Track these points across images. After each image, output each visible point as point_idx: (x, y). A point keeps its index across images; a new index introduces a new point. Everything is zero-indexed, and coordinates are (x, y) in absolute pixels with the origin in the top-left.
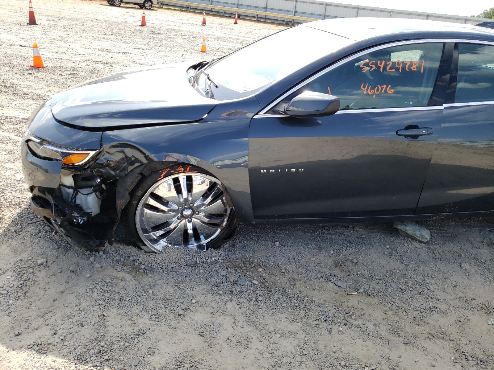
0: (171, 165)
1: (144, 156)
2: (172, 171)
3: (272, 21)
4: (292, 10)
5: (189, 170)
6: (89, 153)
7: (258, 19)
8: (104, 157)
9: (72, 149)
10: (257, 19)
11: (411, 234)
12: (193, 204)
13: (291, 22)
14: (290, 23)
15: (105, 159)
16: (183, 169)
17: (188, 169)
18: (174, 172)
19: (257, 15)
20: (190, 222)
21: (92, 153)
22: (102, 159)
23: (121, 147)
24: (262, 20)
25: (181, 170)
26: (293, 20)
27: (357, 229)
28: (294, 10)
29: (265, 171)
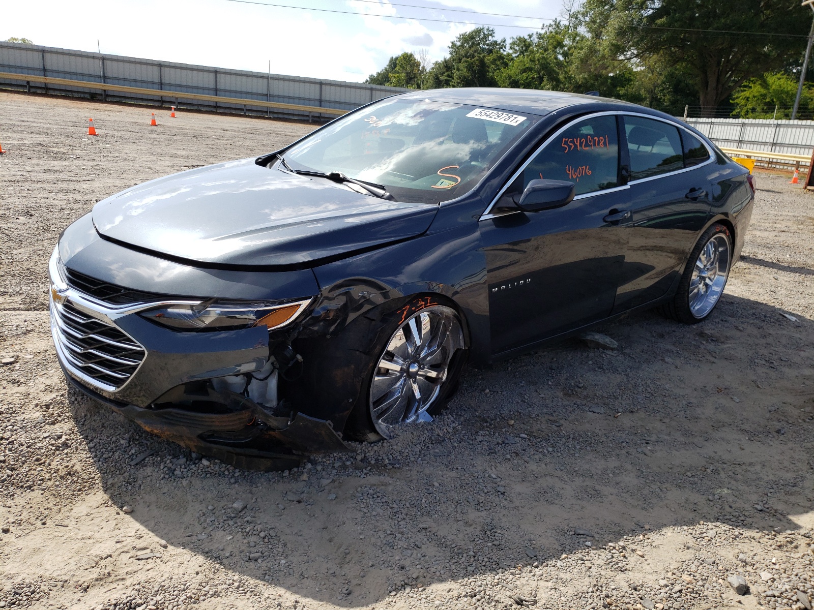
0: (407, 300)
1: (381, 293)
2: (413, 308)
3: (62, 92)
4: (97, 74)
5: (430, 303)
6: (300, 305)
7: (31, 90)
8: (322, 306)
9: (274, 304)
10: (29, 90)
11: (602, 342)
12: (420, 355)
13: (101, 95)
14: (99, 97)
15: (324, 309)
16: (423, 303)
17: (429, 301)
18: (415, 309)
19: (28, 82)
20: (414, 382)
21: (305, 304)
22: (319, 310)
23: (346, 286)
24: (39, 91)
25: (422, 305)
26: (105, 91)
27: (540, 353)
28: (102, 74)
29: (496, 289)
